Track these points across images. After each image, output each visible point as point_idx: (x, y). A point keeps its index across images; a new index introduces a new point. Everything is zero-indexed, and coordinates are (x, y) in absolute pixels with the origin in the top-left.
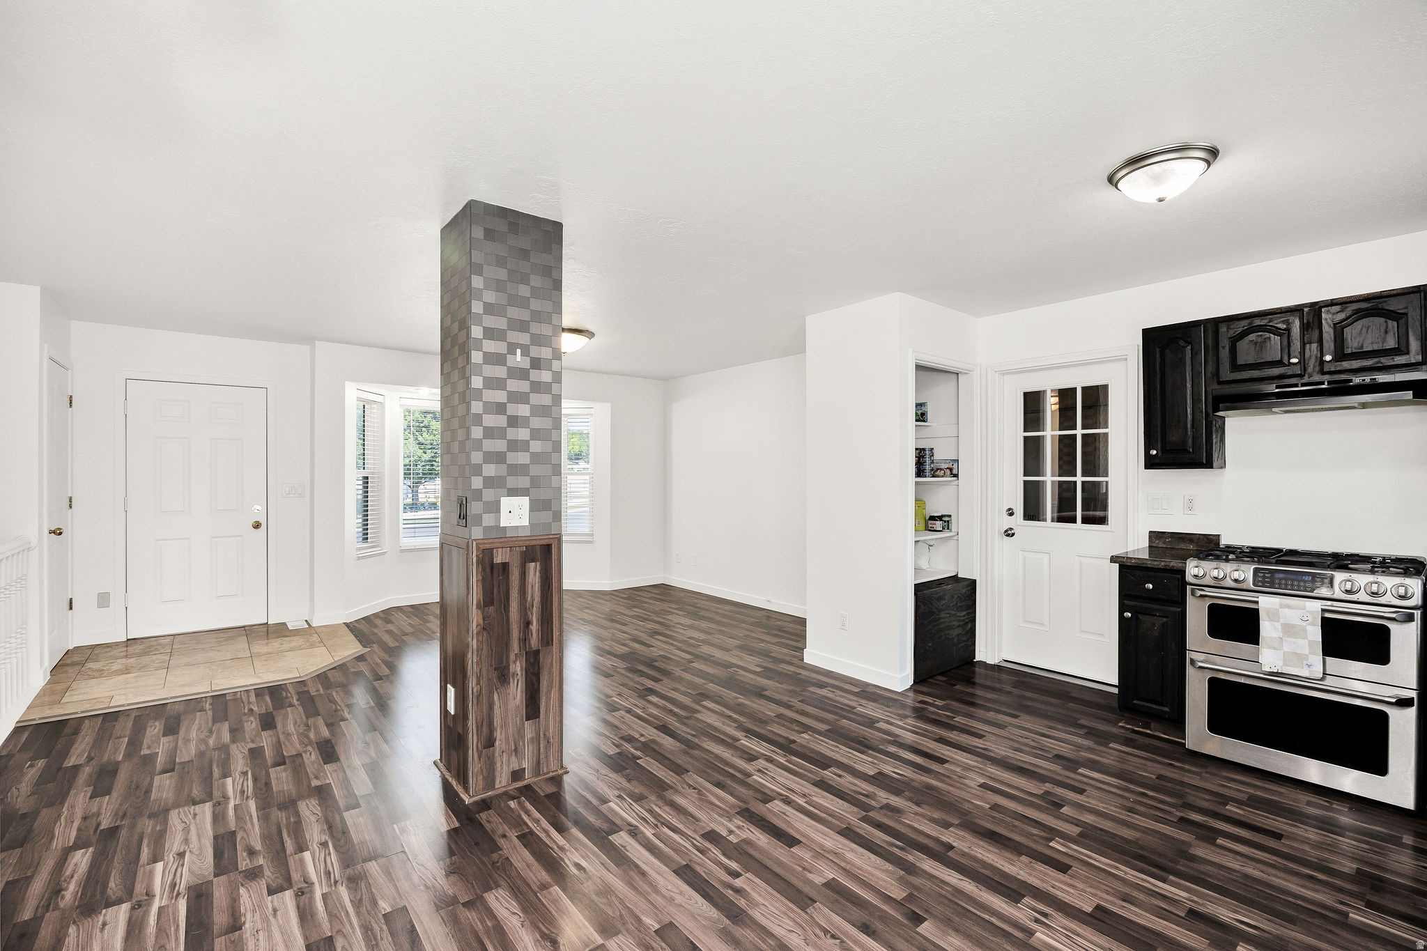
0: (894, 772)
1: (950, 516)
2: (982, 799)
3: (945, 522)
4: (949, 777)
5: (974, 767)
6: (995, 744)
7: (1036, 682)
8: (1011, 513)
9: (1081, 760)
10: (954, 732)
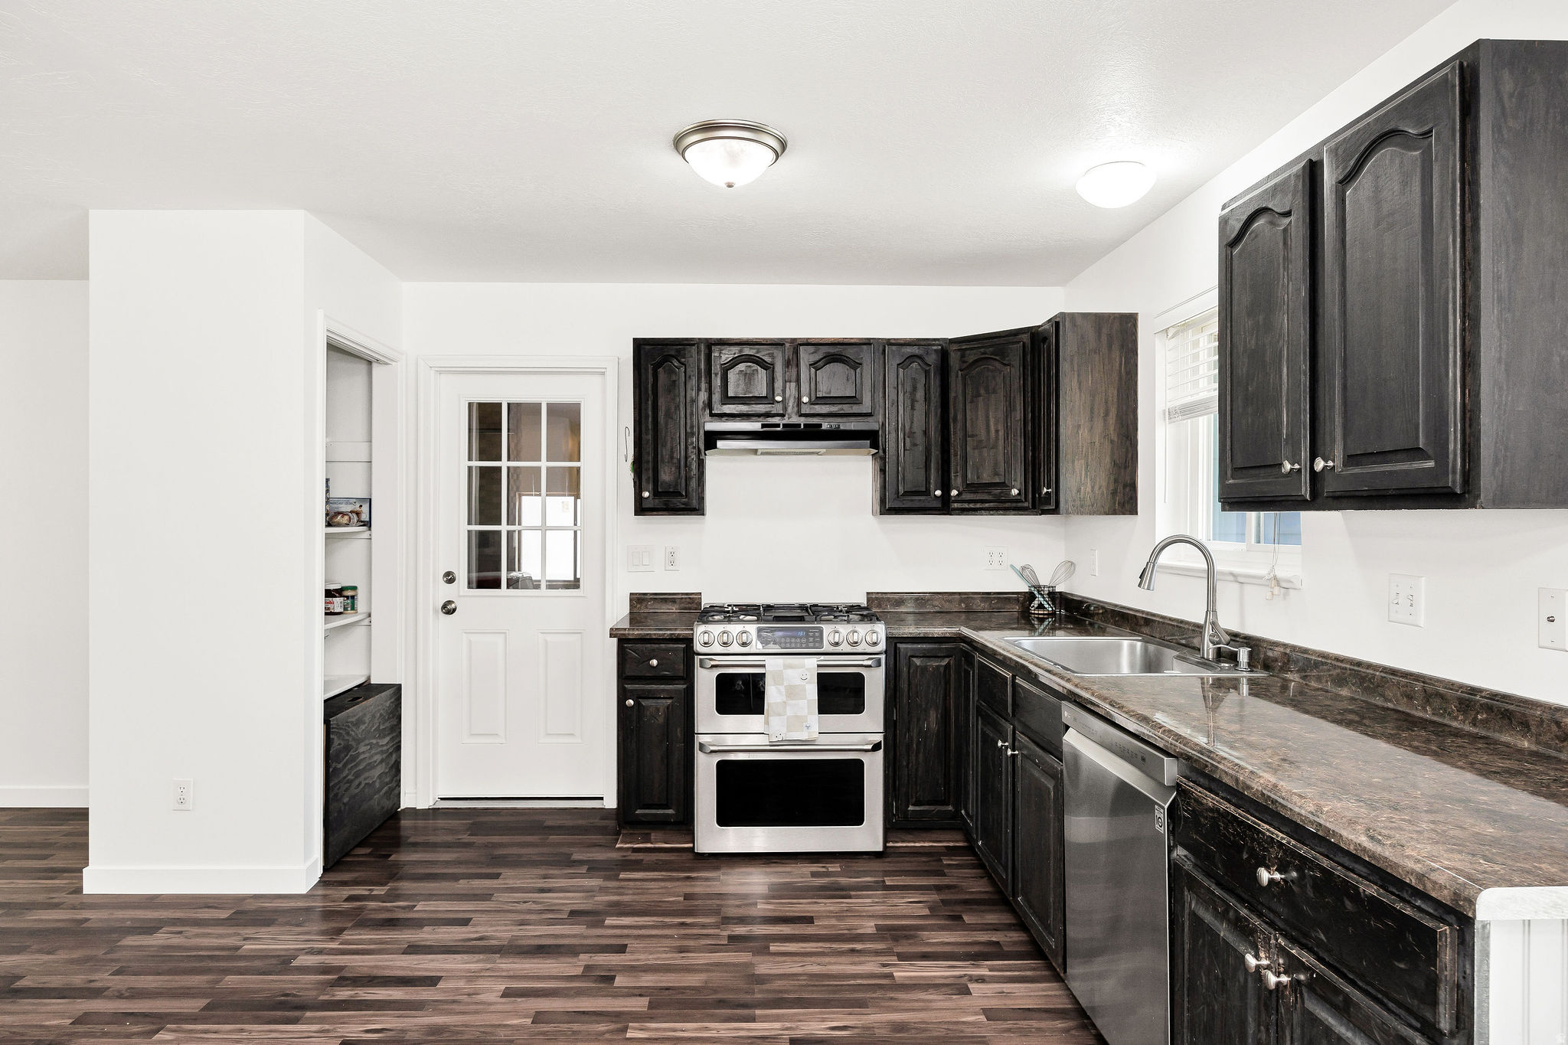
0: (368, 1031)
1: (354, 588)
2: (516, 1014)
3: (347, 597)
4: (454, 1002)
5: (481, 970)
6: (491, 926)
7: (494, 819)
8: (450, 578)
9: (601, 907)
10: (426, 929)
